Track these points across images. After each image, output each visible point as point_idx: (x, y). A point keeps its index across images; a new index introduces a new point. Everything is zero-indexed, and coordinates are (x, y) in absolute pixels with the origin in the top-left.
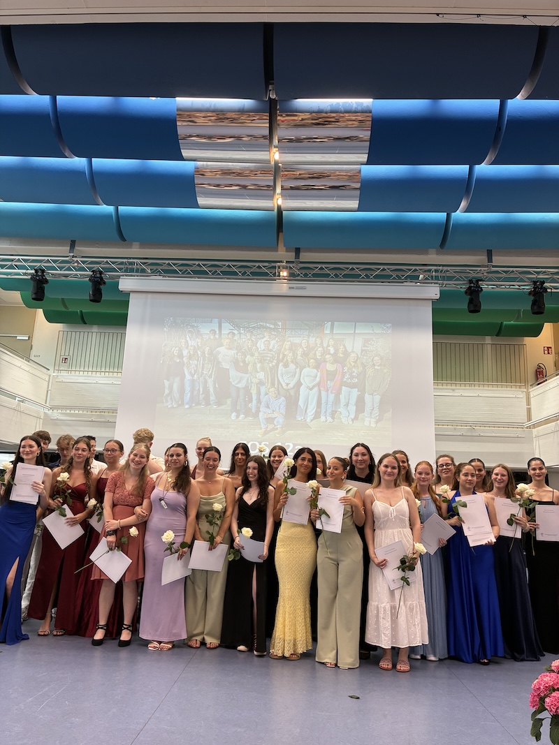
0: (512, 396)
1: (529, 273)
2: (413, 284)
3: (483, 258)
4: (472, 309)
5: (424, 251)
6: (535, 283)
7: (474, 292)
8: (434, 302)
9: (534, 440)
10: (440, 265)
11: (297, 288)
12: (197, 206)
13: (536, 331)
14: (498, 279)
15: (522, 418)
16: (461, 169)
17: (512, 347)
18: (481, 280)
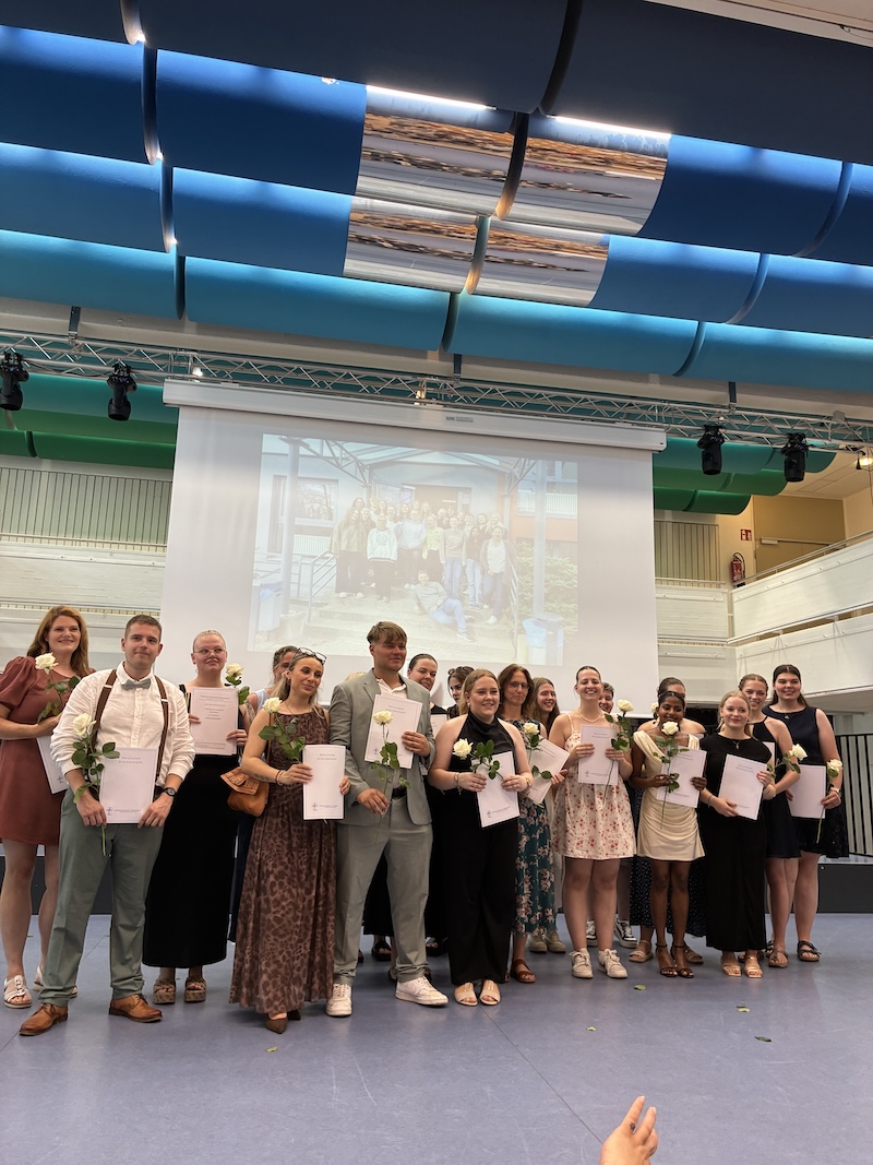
0: (709, 598)
2: (629, 426)
3: (724, 395)
4: (709, 468)
5: (641, 376)
6: (791, 437)
7: (711, 446)
8: (657, 456)
9: (738, 662)
10: (665, 401)
11: (460, 420)
13: (736, 507)
14: (742, 428)
15: (722, 631)
16: (748, 258)
17: (700, 528)
18: (722, 427)
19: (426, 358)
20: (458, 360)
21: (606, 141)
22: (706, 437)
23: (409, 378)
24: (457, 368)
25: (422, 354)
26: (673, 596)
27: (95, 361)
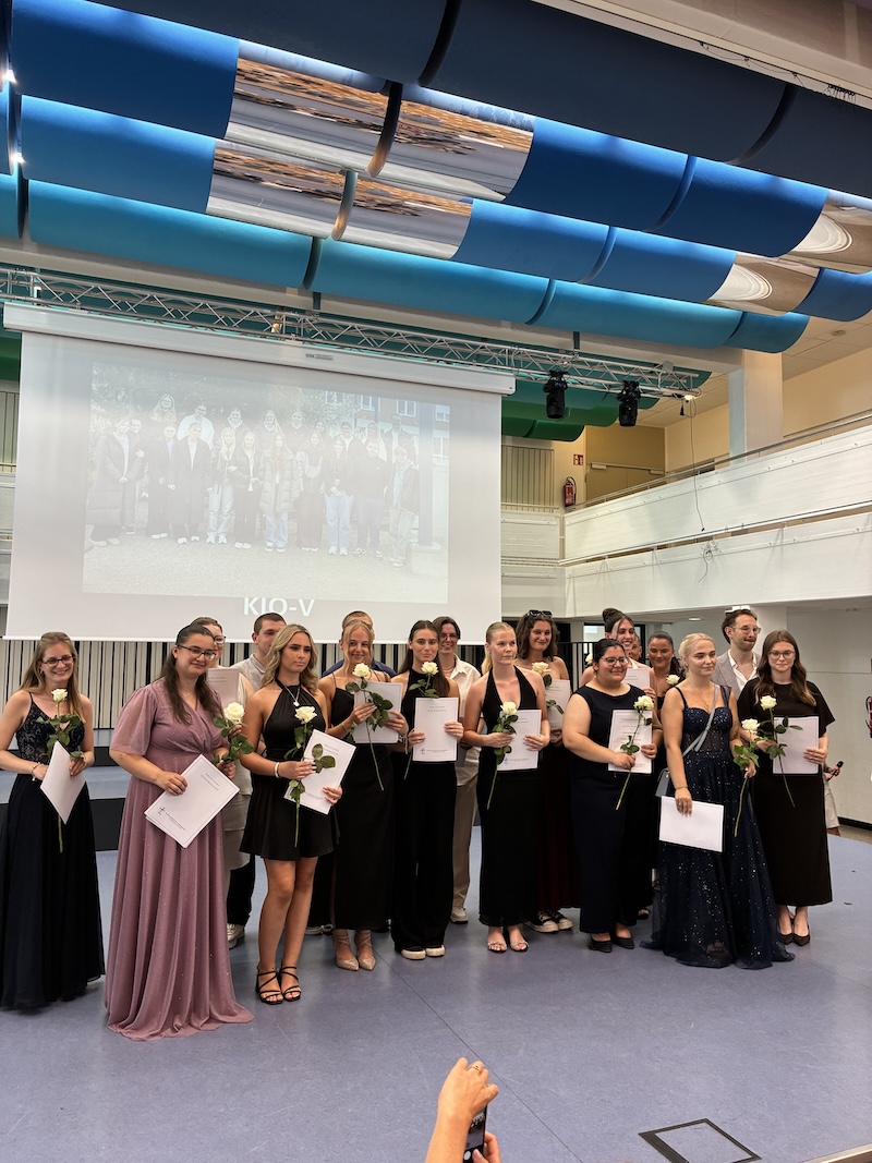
0: (543, 522)
1: (618, 368)
2: (480, 369)
3: (568, 341)
4: (553, 413)
5: (495, 321)
6: (626, 383)
7: (555, 391)
8: (506, 400)
9: (567, 581)
10: (515, 344)
11: (319, 357)
12: (203, 210)
13: (571, 435)
14: (585, 374)
15: (554, 553)
17: (537, 452)
18: (566, 373)
19: (284, 291)
20: (317, 297)
21: (477, 112)
22: (551, 382)
23: (268, 311)
24: (317, 303)
25: (282, 289)
26: (511, 520)
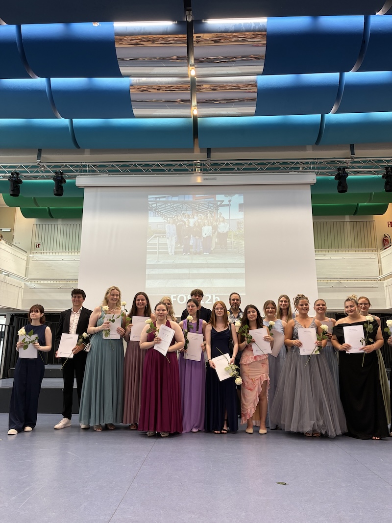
0: (367, 257)
1: (382, 162)
2: (296, 173)
3: (347, 152)
4: (341, 190)
6: (387, 169)
7: (341, 177)
9: (385, 289)
11: (210, 179)
13: (382, 210)
14: (359, 167)
15: (375, 273)
16: (334, 76)
17: (365, 223)
18: (347, 168)
19: (194, 152)
20: (209, 151)
21: (233, 28)
22: (339, 174)
23: (186, 162)
24: (209, 155)
25: (191, 150)
26: (347, 258)
27: (49, 172)
